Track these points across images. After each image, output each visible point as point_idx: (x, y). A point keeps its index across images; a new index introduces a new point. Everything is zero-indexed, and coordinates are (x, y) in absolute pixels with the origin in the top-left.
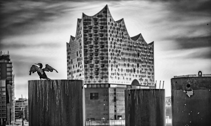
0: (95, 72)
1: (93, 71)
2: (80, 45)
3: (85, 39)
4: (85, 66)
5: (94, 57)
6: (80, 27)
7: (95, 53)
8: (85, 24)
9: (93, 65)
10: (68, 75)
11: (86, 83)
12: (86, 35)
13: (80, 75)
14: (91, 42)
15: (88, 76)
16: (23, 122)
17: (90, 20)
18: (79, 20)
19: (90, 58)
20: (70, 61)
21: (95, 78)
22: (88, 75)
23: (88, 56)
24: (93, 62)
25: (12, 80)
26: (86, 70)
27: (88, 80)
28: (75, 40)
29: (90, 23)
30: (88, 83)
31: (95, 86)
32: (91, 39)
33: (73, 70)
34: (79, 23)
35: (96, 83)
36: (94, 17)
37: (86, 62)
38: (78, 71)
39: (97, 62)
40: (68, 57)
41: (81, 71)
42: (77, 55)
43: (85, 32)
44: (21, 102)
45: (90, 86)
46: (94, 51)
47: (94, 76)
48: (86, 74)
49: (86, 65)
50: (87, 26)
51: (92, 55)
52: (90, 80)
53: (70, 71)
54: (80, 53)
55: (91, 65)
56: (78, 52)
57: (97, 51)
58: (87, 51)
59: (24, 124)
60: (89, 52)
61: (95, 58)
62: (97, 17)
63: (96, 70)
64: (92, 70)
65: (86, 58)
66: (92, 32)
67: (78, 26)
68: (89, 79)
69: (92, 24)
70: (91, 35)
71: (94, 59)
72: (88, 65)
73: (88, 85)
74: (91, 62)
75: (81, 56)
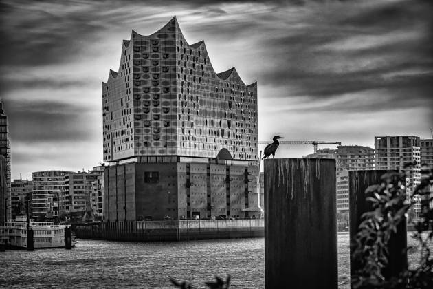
0: (154, 136)
1: (150, 133)
2: (128, 86)
3: (136, 77)
4: (136, 124)
5: (152, 107)
6: (127, 55)
7: (154, 102)
8: (136, 50)
9: (150, 122)
10: (104, 139)
11: (137, 155)
12: (138, 70)
13: (127, 140)
14: (146, 82)
15: (141, 142)
16: (28, 221)
17: (146, 43)
18: (126, 43)
19: (145, 110)
20: (108, 114)
21: (153, 146)
22: (141, 139)
23: (141, 106)
24: (150, 118)
25: (6, 148)
26: (138, 131)
27: (140, 149)
28: (117, 78)
29: (145, 48)
30: (140, 154)
31: (154, 159)
32: (147, 77)
33: (113, 130)
34: (126, 48)
35: (155, 154)
36: (152, 38)
37: (137, 118)
38: (123, 133)
39: (157, 117)
40: (105, 108)
41: (128, 133)
42: (122, 105)
43: (136, 63)
44: (19, 186)
45: (144, 160)
46: (151, 99)
47: (152, 142)
48: (136, 138)
49: (137, 121)
50: (140, 53)
51: (147, 104)
52: (145, 149)
53: (109, 133)
54: (128, 102)
55: (147, 122)
56: (124, 99)
57: (156, 97)
58: (140, 98)
59: (30, 226)
60: (142, 99)
61: (153, 110)
62: (157, 38)
63: (154, 132)
64: (147, 131)
65: (136, 110)
66: (149, 64)
67: (124, 53)
68: (142, 147)
69: (149, 50)
70: (146, 70)
71: (151, 112)
72: (140, 122)
73: (140, 157)
74: (146, 117)
75: (128, 106)
